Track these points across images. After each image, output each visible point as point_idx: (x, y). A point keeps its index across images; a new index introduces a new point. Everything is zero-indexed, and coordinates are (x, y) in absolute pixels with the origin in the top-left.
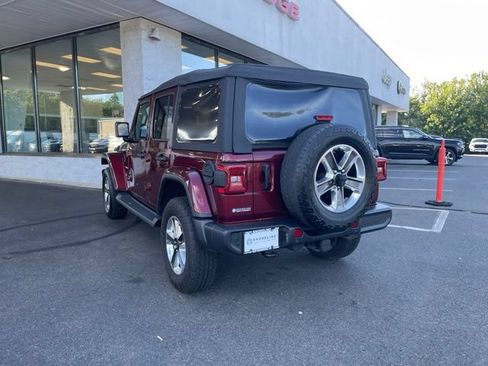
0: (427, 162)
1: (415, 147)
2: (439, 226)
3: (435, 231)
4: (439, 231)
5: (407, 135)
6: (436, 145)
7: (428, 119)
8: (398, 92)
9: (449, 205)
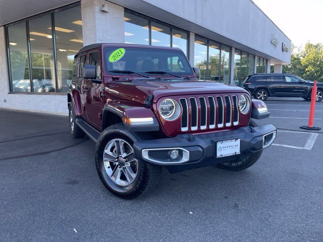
0: (303, 99)
1: (294, 88)
2: (309, 145)
3: (307, 148)
4: (310, 149)
5: (288, 80)
6: (309, 87)
7: (307, 69)
8: (283, 50)
9: (318, 129)
